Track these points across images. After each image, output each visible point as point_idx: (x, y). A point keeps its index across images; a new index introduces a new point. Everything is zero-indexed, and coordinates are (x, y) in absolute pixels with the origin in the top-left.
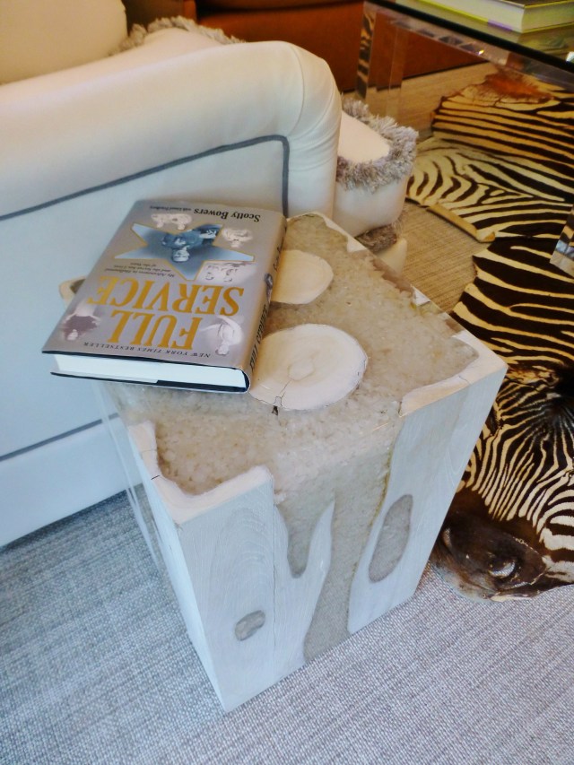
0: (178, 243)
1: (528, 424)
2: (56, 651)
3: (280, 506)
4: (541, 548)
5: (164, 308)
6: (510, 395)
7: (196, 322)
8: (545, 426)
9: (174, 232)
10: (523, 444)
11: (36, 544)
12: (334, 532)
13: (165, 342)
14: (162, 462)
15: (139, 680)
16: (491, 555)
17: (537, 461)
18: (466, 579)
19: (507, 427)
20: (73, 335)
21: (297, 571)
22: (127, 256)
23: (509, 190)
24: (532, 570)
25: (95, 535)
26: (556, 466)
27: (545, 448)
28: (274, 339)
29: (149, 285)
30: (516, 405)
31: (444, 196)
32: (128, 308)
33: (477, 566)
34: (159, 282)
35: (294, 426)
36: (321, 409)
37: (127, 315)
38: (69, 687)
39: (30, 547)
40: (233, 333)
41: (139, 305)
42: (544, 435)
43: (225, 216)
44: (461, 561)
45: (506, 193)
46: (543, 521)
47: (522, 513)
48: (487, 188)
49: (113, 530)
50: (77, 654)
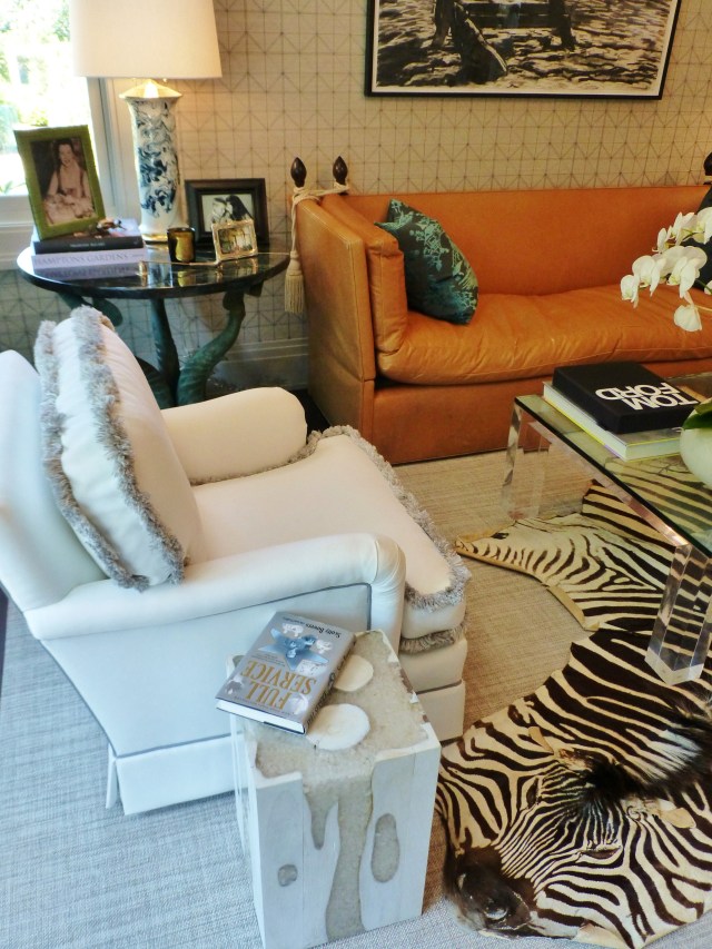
0: (292, 645)
1: (562, 805)
2: (165, 892)
3: (306, 795)
4: (533, 905)
5: (275, 684)
6: (557, 778)
7: (289, 695)
8: (576, 810)
9: (292, 638)
10: (551, 821)
11: (165, 817)
12: (341, 824)
13: (271, 704)
14: (257, 761)
15: (214, 925)
16: (491, 901)
17: (557, 837)
18: (464, 913)
19: (543, 804)
20: (231, 692)
21: (319, 845)
22: (265, 649)
23: (635, 579)
24: (519, 919)
25: (205, 820)
26: (572, 844)
27: (569, 828)
28: (326, 709)
29: (271, 669)
30: (558, 787)
31: (568, 577)
32: (258, 681)
33: (476, 906)
34: (277, 668)
35: (321, 756)
36: (336, 751)
37: (257, 685)
38: (169, 917)
39: (160, 818)
40: (303, 704)
41: (264, 680)
42: (572, 817)
43: (321, 630)
44: (465, 900)
45: (632, 582)
46: (543, 885)
47: (527, 876)
48: (614, 574)
49: (218, 819)
50: (178, 898)
